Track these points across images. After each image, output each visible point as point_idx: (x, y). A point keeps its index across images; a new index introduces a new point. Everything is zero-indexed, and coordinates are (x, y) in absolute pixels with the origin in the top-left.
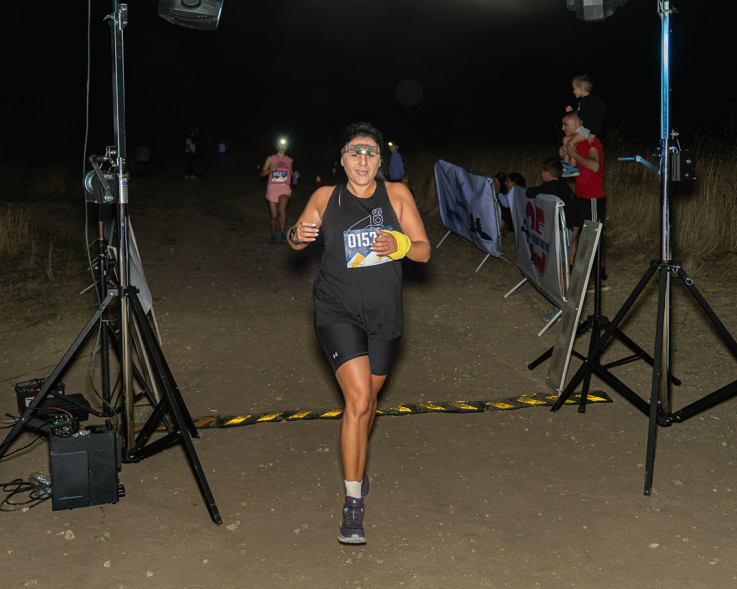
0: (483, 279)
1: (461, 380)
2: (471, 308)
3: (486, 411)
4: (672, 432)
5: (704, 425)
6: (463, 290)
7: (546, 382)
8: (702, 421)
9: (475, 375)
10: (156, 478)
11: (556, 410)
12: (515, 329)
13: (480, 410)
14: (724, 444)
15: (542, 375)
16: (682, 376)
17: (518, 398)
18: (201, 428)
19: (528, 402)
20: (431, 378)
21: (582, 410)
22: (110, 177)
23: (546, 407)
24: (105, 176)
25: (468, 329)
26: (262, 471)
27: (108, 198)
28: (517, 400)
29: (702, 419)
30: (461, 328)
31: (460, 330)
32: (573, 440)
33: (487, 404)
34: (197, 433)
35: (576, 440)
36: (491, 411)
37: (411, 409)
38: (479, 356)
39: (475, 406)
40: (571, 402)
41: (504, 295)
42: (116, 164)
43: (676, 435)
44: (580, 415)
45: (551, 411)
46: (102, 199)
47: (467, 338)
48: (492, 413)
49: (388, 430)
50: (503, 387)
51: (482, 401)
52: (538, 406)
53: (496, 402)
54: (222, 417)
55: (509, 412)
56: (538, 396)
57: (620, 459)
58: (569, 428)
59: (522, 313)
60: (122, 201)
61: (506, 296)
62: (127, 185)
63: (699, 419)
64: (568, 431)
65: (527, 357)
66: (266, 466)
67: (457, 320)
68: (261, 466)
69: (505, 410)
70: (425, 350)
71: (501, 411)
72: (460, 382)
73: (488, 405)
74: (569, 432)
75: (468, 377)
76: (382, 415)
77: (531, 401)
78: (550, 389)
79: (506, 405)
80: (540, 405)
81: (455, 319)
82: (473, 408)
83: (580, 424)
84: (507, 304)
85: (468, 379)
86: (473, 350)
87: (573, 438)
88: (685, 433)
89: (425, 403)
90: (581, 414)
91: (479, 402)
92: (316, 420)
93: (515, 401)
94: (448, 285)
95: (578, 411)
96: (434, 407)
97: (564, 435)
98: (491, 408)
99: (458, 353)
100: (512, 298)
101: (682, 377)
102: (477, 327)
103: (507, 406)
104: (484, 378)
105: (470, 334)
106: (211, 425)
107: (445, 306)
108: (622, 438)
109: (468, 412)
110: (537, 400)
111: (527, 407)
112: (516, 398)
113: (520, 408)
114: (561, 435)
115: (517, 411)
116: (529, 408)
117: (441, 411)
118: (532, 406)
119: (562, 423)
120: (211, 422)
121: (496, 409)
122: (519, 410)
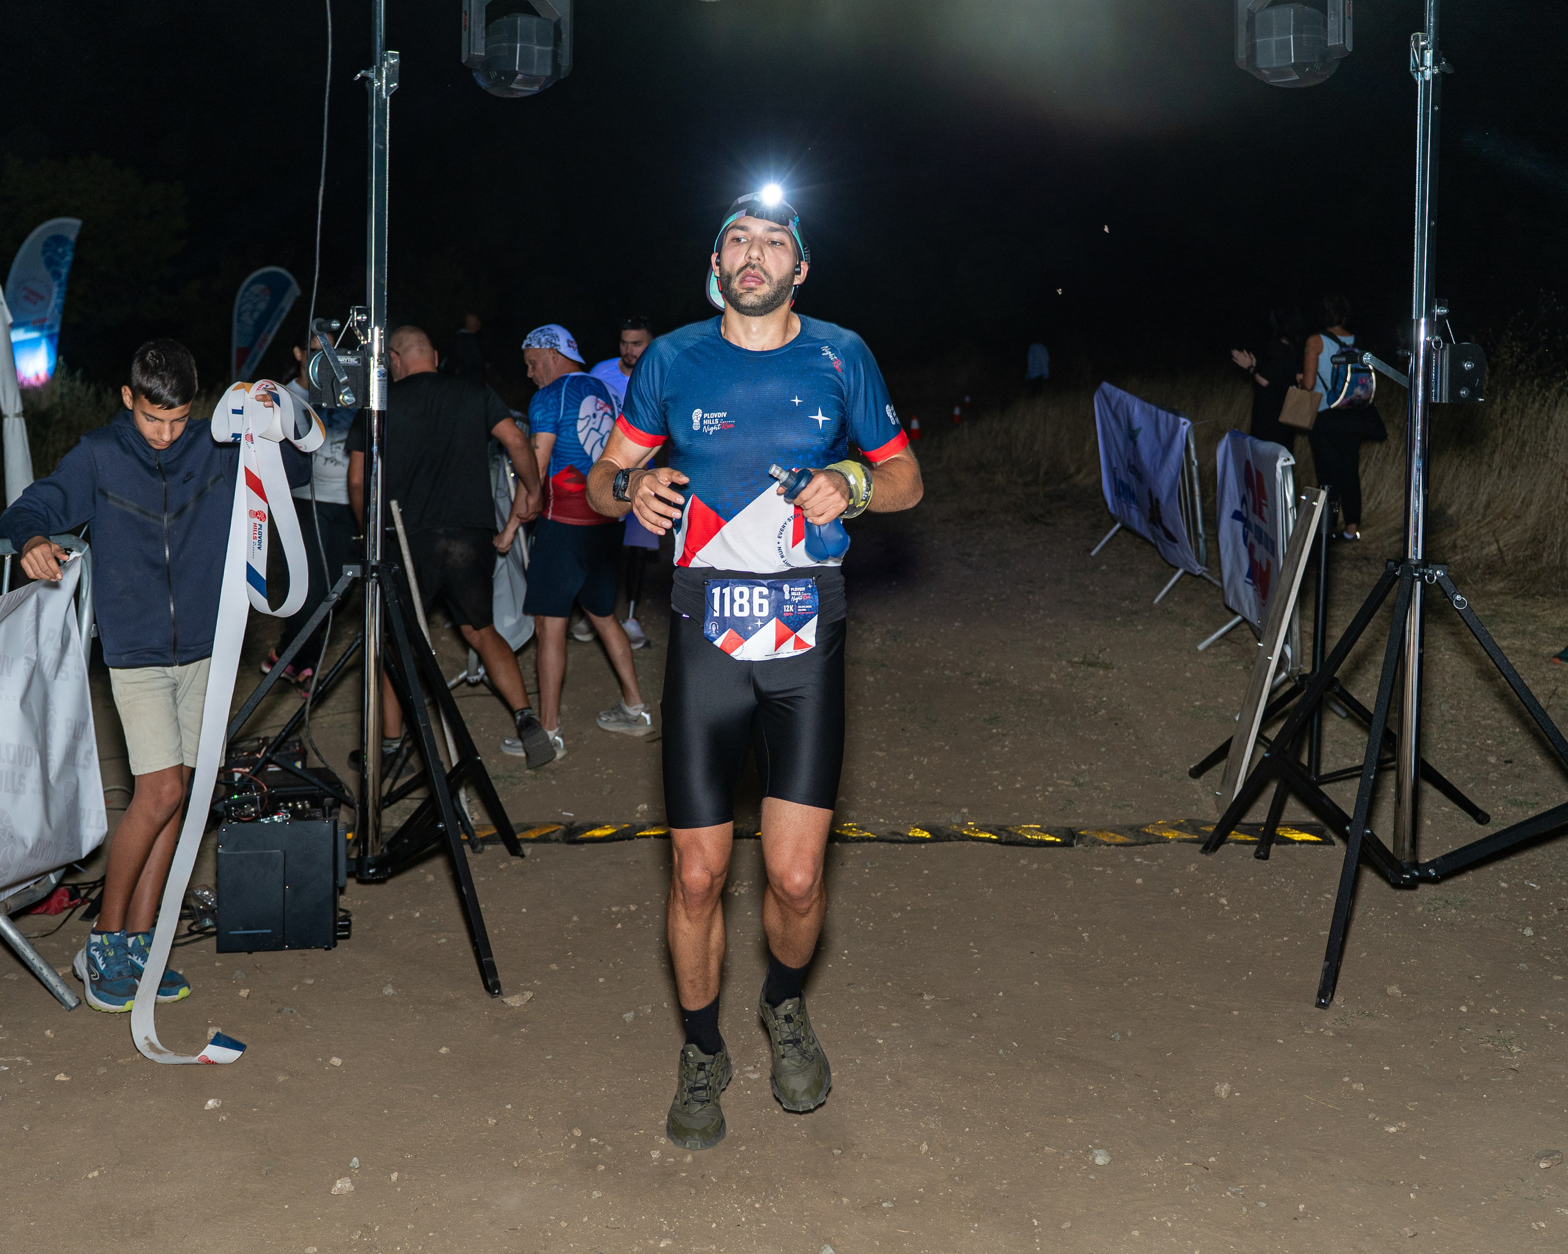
0: (1169, 614)
1: (1050, 789)
2: (1126, 665)
3: (1077, 844)
4: (1430, 904)
5: (1502, 895)
6: (1121, 632)
7: (1216, 803)
8: (1503, 888)
9: (1081, 781)
11: (1211, 851)
12: (1195, 707)
13: (1065, 842)
14: (1529, 932)
15: (1212, 788)
16: (1501, 808)
17: (1146, 825)
18: (533, 841)
19: (1164, 834)
20: (995, 784)
21: (1262, 853)
22: (352, 361)
23: (1195, 845)
24: (342, 359)
25: (1104, 701)
26: (613, 916)
27: (346, 398)
28: (1143, 829)
29: (1504, 885)
30: (1091, 700)
31: (1087, 702)
32: (1223, 905)
33: (1082, 833)
34: (520, 848)
35: (1227, 905)
36: (1086, 846)
37: (930, 833)
38: (1103, 749)
39: (1057, 834)
40: (1250, 839)
41: (1199, 644)
42: (366, 338)
43: (1436, 909)
44: (1258, 862)
45: (1202, 852)
46: (335, 400)
47: (1093, 717)
48: (1086, 848)
49: (871, 864)
50: (1127, 806)
51: (1074, 828)
52: (1181, 842)
53: (1101, 830)
54: (576, 824)
56: (1185, 824)
57: (1299, 943)
58: (1225, 882)
59: (1222, 678)
60: (375, 404)
61: (1201, 647)
62: (386, 378)
63: (1498, 885)
64: (1218, 888)
65: (1196, 755)
66: (624, 910)
67: (1088, 685)
68: (614, 909)
69: (1114, 845)
70: (1004, 735)
71: (1105, 848)
72: (1047, 793)
73: (1083, 836)
74: (1220, 890)
75: (1065, 785)
76: (873, 840)
77: (1169, 832)
78: (1218, 815)
79: (1117, 836)
80: (1185, 841)
81: (1086, 684)
82: (1053, 839)
84: (1199, 660)
85: (1064, 787)
87: (1224, 901)
88: (1455, 908)
89: (963, 824)
90: (1260, 861)
91: (1066, 829)
92: (745, 840)
93: (1138, 831)
95: (1255, 854)
96: (977, 833)
97: (1208, 894)
98: (1087, 840)
99: (1065, 742)
100: (1213, 652)
101: (1500, 811)
102: (1124, 699)
103: (1119, 839)
104: (1096, 788)
105: (1103, 711)
106: (553, 836)
108: (1322, 907)
109: (1041, 846)
110: (1181, 831)
111: (1160, 843)
112: (1143, 826)
113: (1145, 844)
114: (1202, 894)
115: (1138, 848)
116: (1162, 845)
117: (990, 840)
118: (1169, 842)
119: (1214, 875)
120: (554, 832)
121: (1095, 842)
122: (1140, 847)
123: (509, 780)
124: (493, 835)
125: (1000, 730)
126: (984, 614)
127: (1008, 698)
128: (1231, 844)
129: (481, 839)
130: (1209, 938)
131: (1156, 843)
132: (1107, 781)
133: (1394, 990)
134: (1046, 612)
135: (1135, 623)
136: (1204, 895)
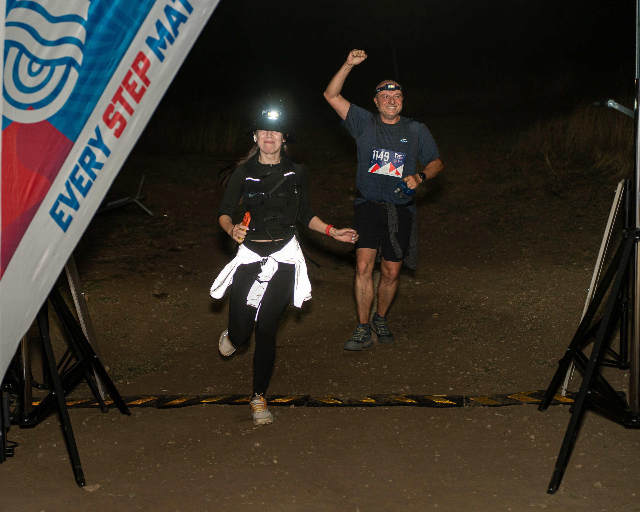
1: (468, 373)
2: (563, 295)
3: (465, 406)
9: (489, 369)
10: (55, 445)
11: (543, 409)
13: (459, 405)
17: (513, 394)
18: (138, 406)
23: (536, 405)
28: (509, 397)
32: (532, 439)
33: (472, 399)
34: (128, 410)
36: (470, 407)
37: (375, 400)
38: (515, 349)
45: (538, 410)
50: (508, 383)
52: (528, 403)
54: (168, 397)
55: (490, 409)
64: (535, 430)
69: (487, 406)
71: (482, 407)
72: (465, 376)
73: (472, 401)
75: (479, 371)
76: (340, 405)
77: (524, 398)
80: (532, 403)
82: (451, 403)
83: (558, 424)
85: (477, 372)
86: (515, 342)
87: (533, 437)
89: (399, 395)
91: (462, 396)
93: (505, 398)
94: (559, 266)
97: (526, 433)
98: (472, 403)
103: (493, 402)
107: (533, 291)
109: (444, 407)
110: (533, 397)
111: (516, 404)
112: (510, 395)
113: (507, 405)
114: (522, 433)
115: (502, 408)
116: (517, 406)
117: (411, 404)
118: (522, 404)
119: (538, 422)
120: (151, 401)
121: (477, 404)
122: (503, 407)
123: (138, 371)
124: (113, 403)
125: (457, 338)
126: (486, 262)
127: (474, 317)
128: (560, 405)
129: (109, 405)
130: (510, 457)
131: (514, 405)
132: (505, 369)
133: (598, 484)
134: (530, 260)
135: (585, 266)
136: (523, 434)
